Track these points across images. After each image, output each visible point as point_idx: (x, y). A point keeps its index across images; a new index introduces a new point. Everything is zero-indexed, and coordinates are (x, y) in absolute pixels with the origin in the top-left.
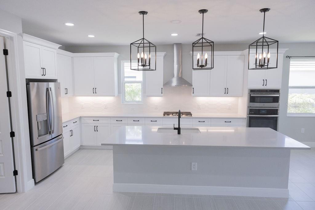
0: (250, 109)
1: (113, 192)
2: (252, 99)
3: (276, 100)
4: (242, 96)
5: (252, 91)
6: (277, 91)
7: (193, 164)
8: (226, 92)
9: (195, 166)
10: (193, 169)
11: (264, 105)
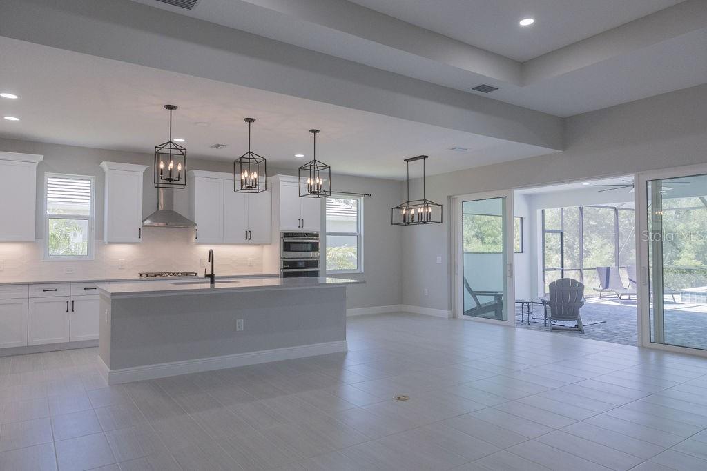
0: (284, 261)
1: (109, 385)
2: (287, 247)
3: (315, 247)
4: (270, 244)
5: (286, 234)
6: (317, 235)
7: (238, 321)
8: (248, 238)
9: (241, 324)
10: (238, 329)
11: (301, 255)
